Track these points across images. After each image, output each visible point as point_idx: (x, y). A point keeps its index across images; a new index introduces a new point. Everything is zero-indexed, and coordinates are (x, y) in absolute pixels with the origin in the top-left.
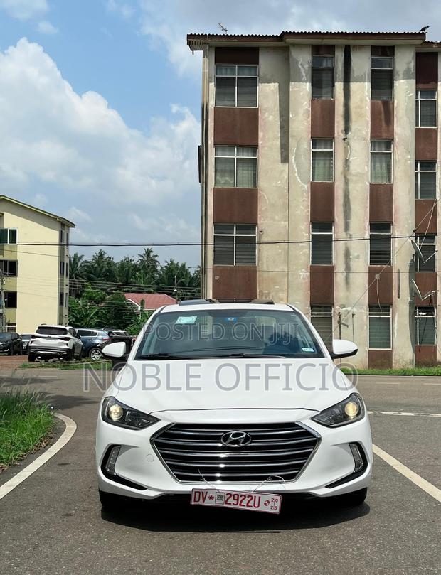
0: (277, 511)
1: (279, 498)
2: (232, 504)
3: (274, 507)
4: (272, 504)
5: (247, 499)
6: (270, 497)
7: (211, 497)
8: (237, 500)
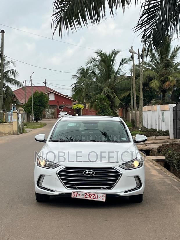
0: (104, 200)
1: (105, 195)
2: (87, 198)
3: (103, 199)
4: (102, 197)
5: (93, 196)
6: (102, 195)
7: (79, 195)
8: (89, 196)
